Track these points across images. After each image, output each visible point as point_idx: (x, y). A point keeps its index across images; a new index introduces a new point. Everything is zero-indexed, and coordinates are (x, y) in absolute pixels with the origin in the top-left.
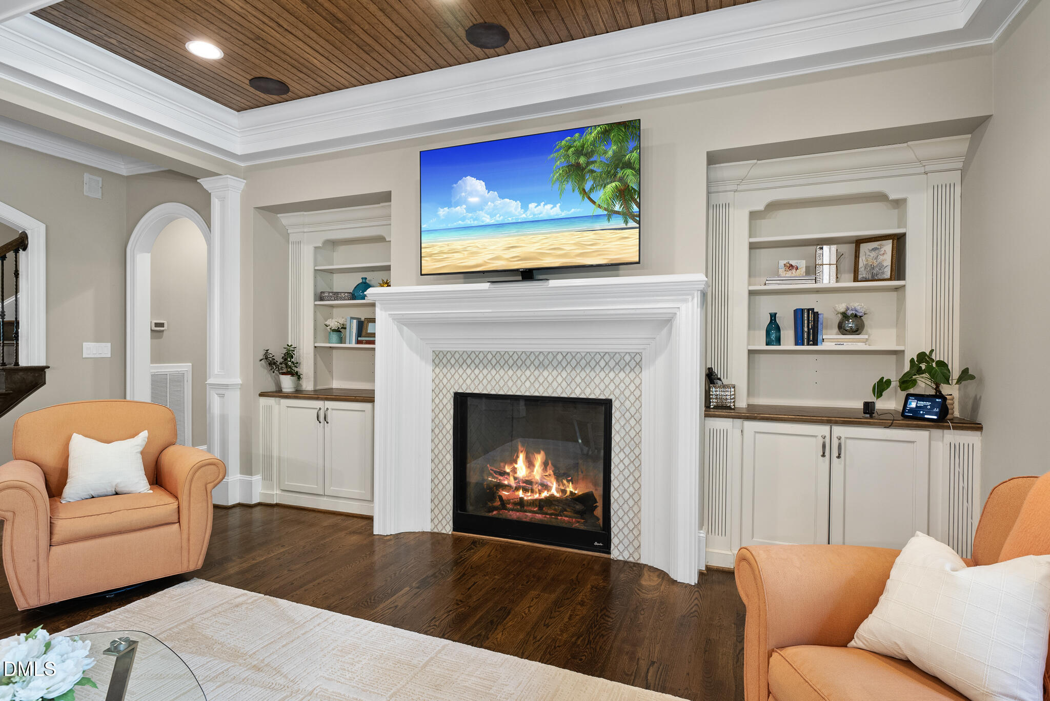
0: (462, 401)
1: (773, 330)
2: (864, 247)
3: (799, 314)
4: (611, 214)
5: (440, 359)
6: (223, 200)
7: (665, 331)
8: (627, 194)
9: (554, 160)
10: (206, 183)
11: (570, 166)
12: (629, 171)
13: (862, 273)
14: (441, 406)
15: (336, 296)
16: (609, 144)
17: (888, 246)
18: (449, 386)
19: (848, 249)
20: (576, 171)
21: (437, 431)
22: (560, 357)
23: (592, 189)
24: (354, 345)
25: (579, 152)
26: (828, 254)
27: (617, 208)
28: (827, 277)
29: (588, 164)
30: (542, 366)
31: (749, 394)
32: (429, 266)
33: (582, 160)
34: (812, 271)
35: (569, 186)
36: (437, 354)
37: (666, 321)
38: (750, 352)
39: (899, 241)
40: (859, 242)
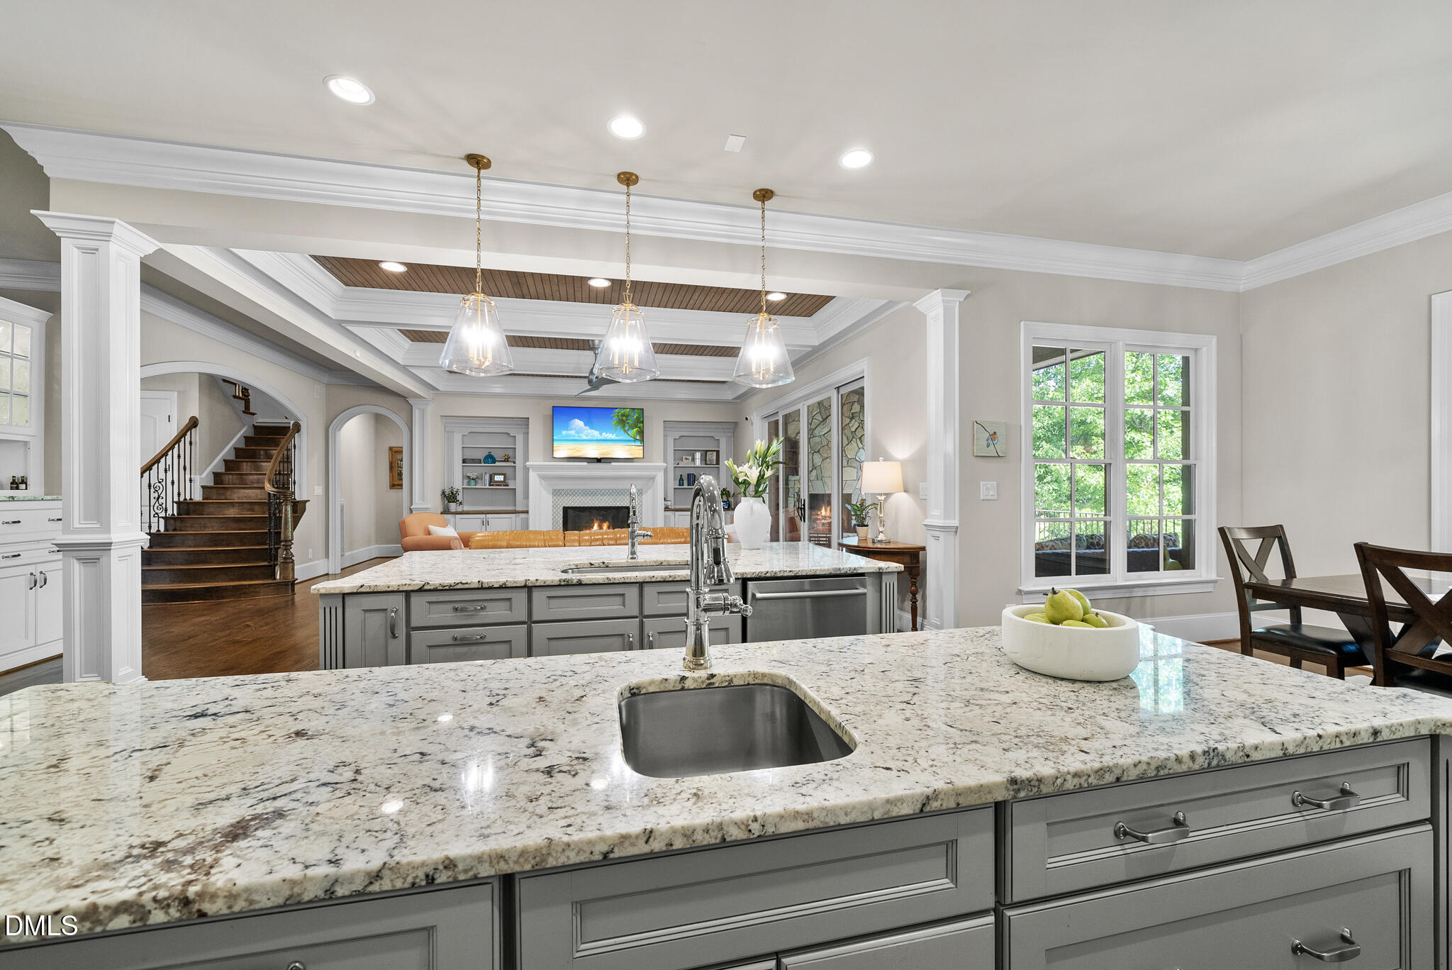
0: (566, 510)
1: (681, 482)
2: (708, 453)
3: (689, 475)
4: (636, 440)
5: (556, 493)
6: (423, 412)
7: (652, 481)
8: (641, 432)
9: (613, 417)
10: (411, 401)
11: (619, 420)
12: (642, 425)
13: (708, 462)
14: (557, 513)
15: (473, 461)
16: (634, 414)
17: (715, 453)
18: (561, 504)
19: (704, 452)
20: (622, 422)
21: (555, 524)
22: (611, 491)
23: (628, 430)
24: (487, 487)
25: (623, 415)
26: (698, 455)
27: (638, 438)
28: (698, 463)
29: (627, 420)
30: (603, 494)
31: (675, 504)
32: (557, 455)
33: (624, 418)
34: (693, 460)
35: (619, 427)
36: (554, 491)
37: (653, 478)
38: (675, 488)
39: (718, 452)
40: (707, 451)
